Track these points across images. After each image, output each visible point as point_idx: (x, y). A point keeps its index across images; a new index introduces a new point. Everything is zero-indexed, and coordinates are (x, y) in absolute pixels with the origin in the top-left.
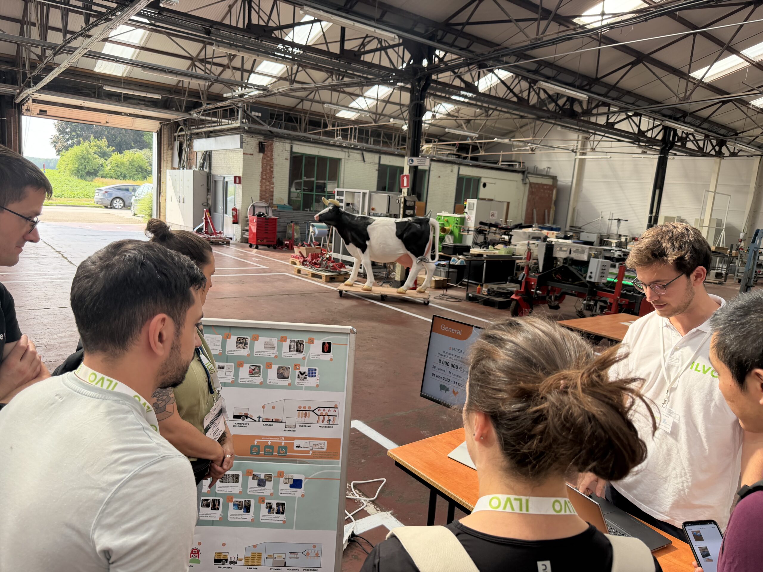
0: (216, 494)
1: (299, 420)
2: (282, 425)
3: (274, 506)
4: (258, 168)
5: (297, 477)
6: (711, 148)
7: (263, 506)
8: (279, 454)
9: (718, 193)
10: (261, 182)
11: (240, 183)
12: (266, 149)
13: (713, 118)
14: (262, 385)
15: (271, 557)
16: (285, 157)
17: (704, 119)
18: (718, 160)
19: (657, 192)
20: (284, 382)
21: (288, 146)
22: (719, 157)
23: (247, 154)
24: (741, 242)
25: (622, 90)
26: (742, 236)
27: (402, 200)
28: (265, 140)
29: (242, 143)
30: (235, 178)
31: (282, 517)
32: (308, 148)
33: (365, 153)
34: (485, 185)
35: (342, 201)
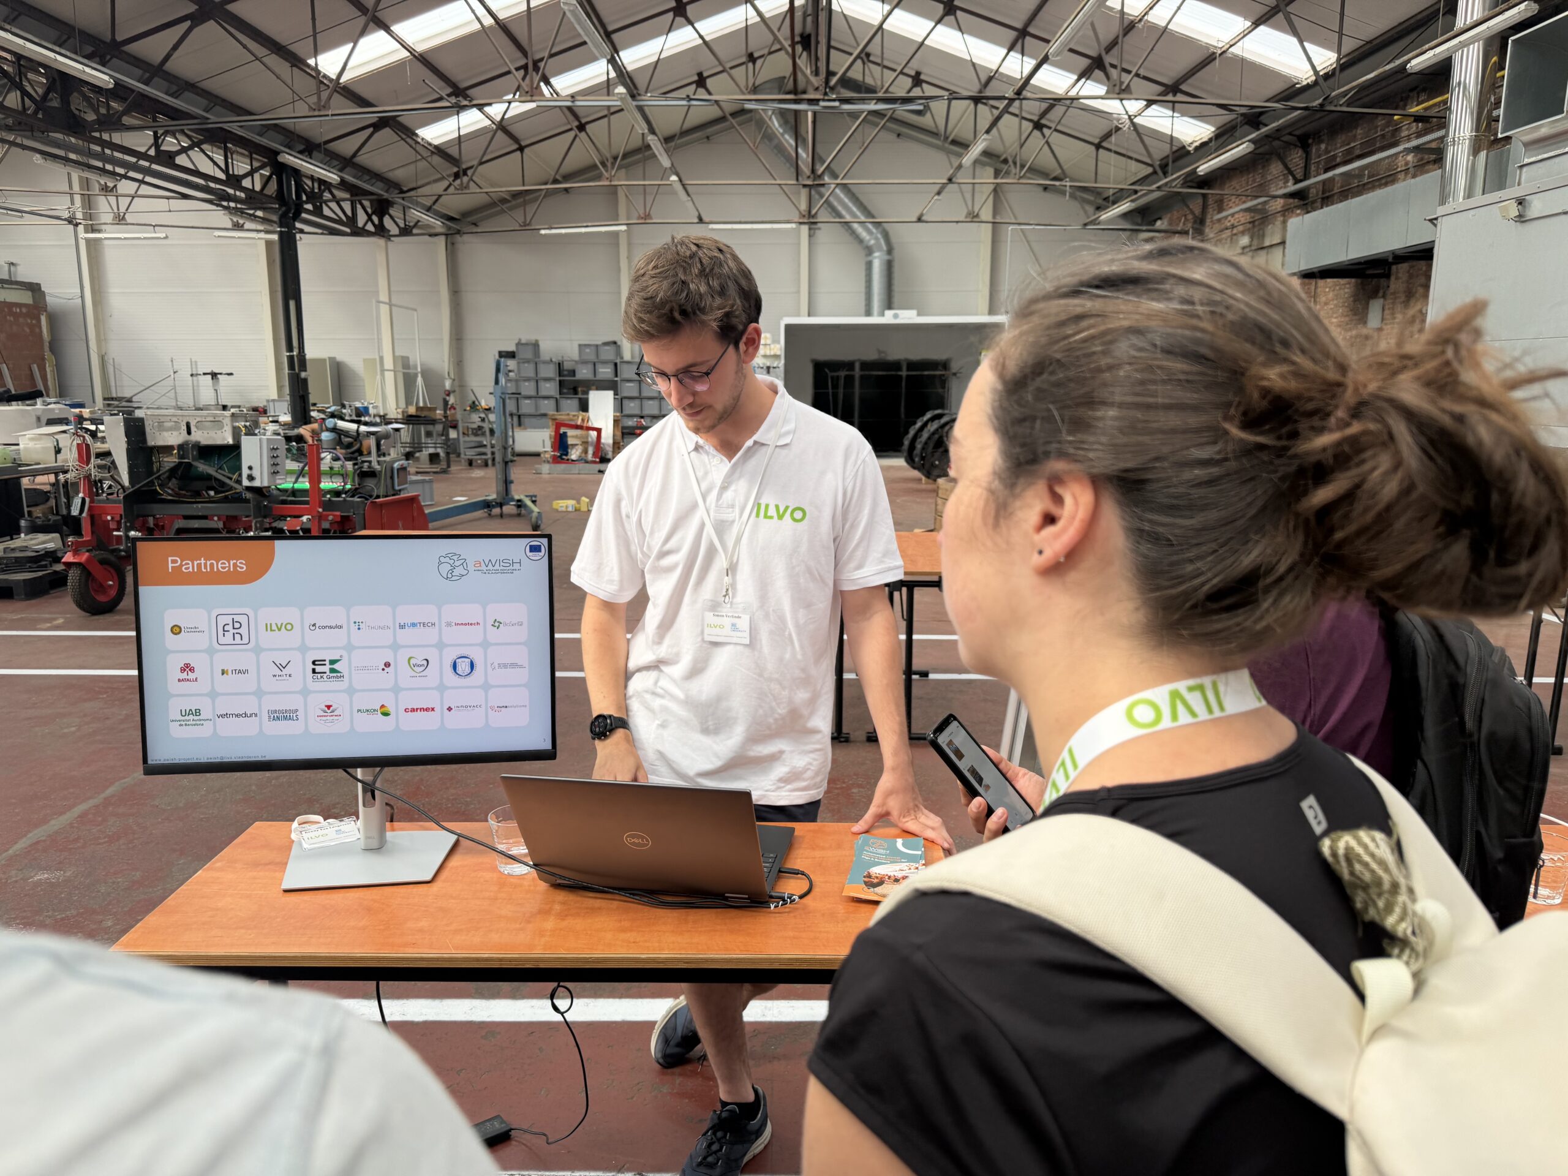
6: (365, 217)
9: (395, 306)
13: (363, 159)
17: (345, 159)
18: (381, 242)
22: (383, 236)
24: (448, 395)
25: (175, 77)
26: (448, 385)
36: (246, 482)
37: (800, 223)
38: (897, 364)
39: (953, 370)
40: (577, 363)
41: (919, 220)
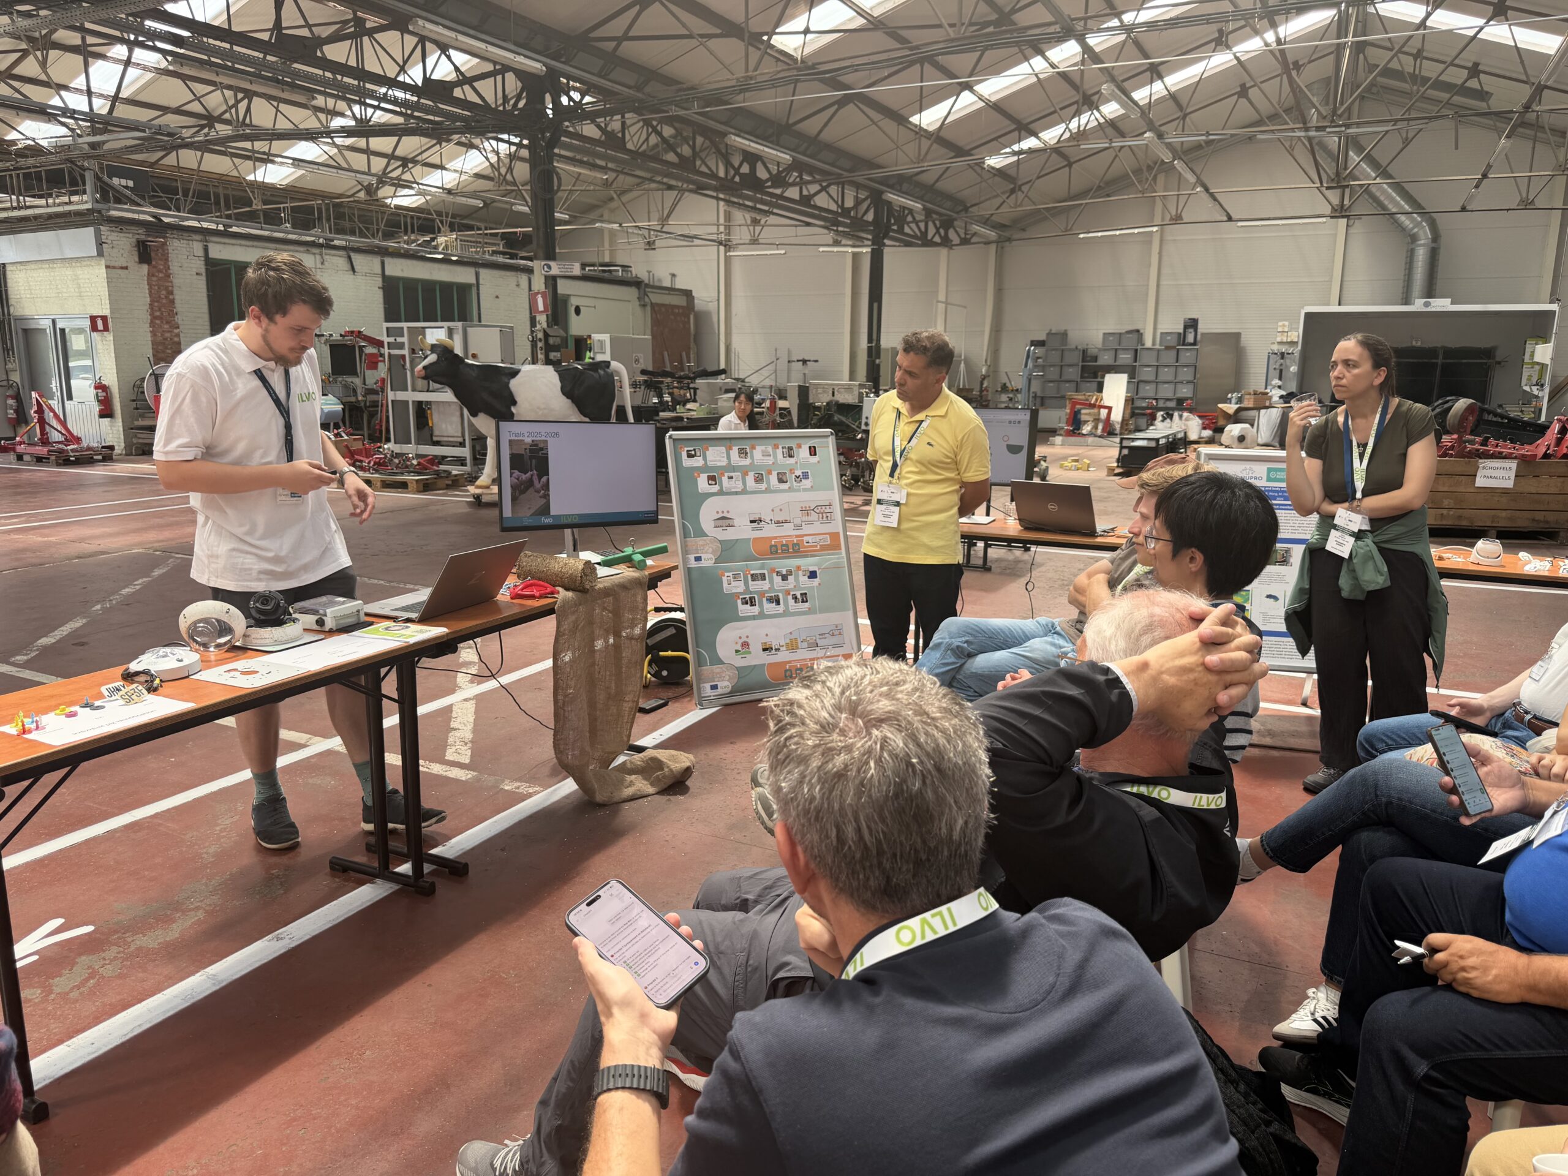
0: (751, 593)
1: (804, 519)
2: (791, 525)
3: (799, 596)
4: (141, 297)
5: (812, 569)
6: (935, 231)
7: (790, 597)
8: (795, 551)
9: (950, 304)
10: (152, 324)
11: (106, 328)
12: (153, 254)
13: (939, 185)
14: (768, 490)
15: (803, 641)
16: (195, 271)
17: (926, 186)
18: (944, 252)
19: (875, 305)
20: (785, 486)
21: (197, 248)
22: (947, 246)
23: (114, 267)
24: (984, 379)
26: (984, 372)
27: (540, 335)
28: (149, 235)
29: (100, 244)
30: (93, 319)
31: (807, 605)
32: (239, 249)
33: (352, 255)
34: (578, 311)
35: (401, 346)
36: (863, 427)
37: (1332, 217)
38: (1433, 352)
39: (1498, 359)
40: (1100, 350)
41: (1463, 209)
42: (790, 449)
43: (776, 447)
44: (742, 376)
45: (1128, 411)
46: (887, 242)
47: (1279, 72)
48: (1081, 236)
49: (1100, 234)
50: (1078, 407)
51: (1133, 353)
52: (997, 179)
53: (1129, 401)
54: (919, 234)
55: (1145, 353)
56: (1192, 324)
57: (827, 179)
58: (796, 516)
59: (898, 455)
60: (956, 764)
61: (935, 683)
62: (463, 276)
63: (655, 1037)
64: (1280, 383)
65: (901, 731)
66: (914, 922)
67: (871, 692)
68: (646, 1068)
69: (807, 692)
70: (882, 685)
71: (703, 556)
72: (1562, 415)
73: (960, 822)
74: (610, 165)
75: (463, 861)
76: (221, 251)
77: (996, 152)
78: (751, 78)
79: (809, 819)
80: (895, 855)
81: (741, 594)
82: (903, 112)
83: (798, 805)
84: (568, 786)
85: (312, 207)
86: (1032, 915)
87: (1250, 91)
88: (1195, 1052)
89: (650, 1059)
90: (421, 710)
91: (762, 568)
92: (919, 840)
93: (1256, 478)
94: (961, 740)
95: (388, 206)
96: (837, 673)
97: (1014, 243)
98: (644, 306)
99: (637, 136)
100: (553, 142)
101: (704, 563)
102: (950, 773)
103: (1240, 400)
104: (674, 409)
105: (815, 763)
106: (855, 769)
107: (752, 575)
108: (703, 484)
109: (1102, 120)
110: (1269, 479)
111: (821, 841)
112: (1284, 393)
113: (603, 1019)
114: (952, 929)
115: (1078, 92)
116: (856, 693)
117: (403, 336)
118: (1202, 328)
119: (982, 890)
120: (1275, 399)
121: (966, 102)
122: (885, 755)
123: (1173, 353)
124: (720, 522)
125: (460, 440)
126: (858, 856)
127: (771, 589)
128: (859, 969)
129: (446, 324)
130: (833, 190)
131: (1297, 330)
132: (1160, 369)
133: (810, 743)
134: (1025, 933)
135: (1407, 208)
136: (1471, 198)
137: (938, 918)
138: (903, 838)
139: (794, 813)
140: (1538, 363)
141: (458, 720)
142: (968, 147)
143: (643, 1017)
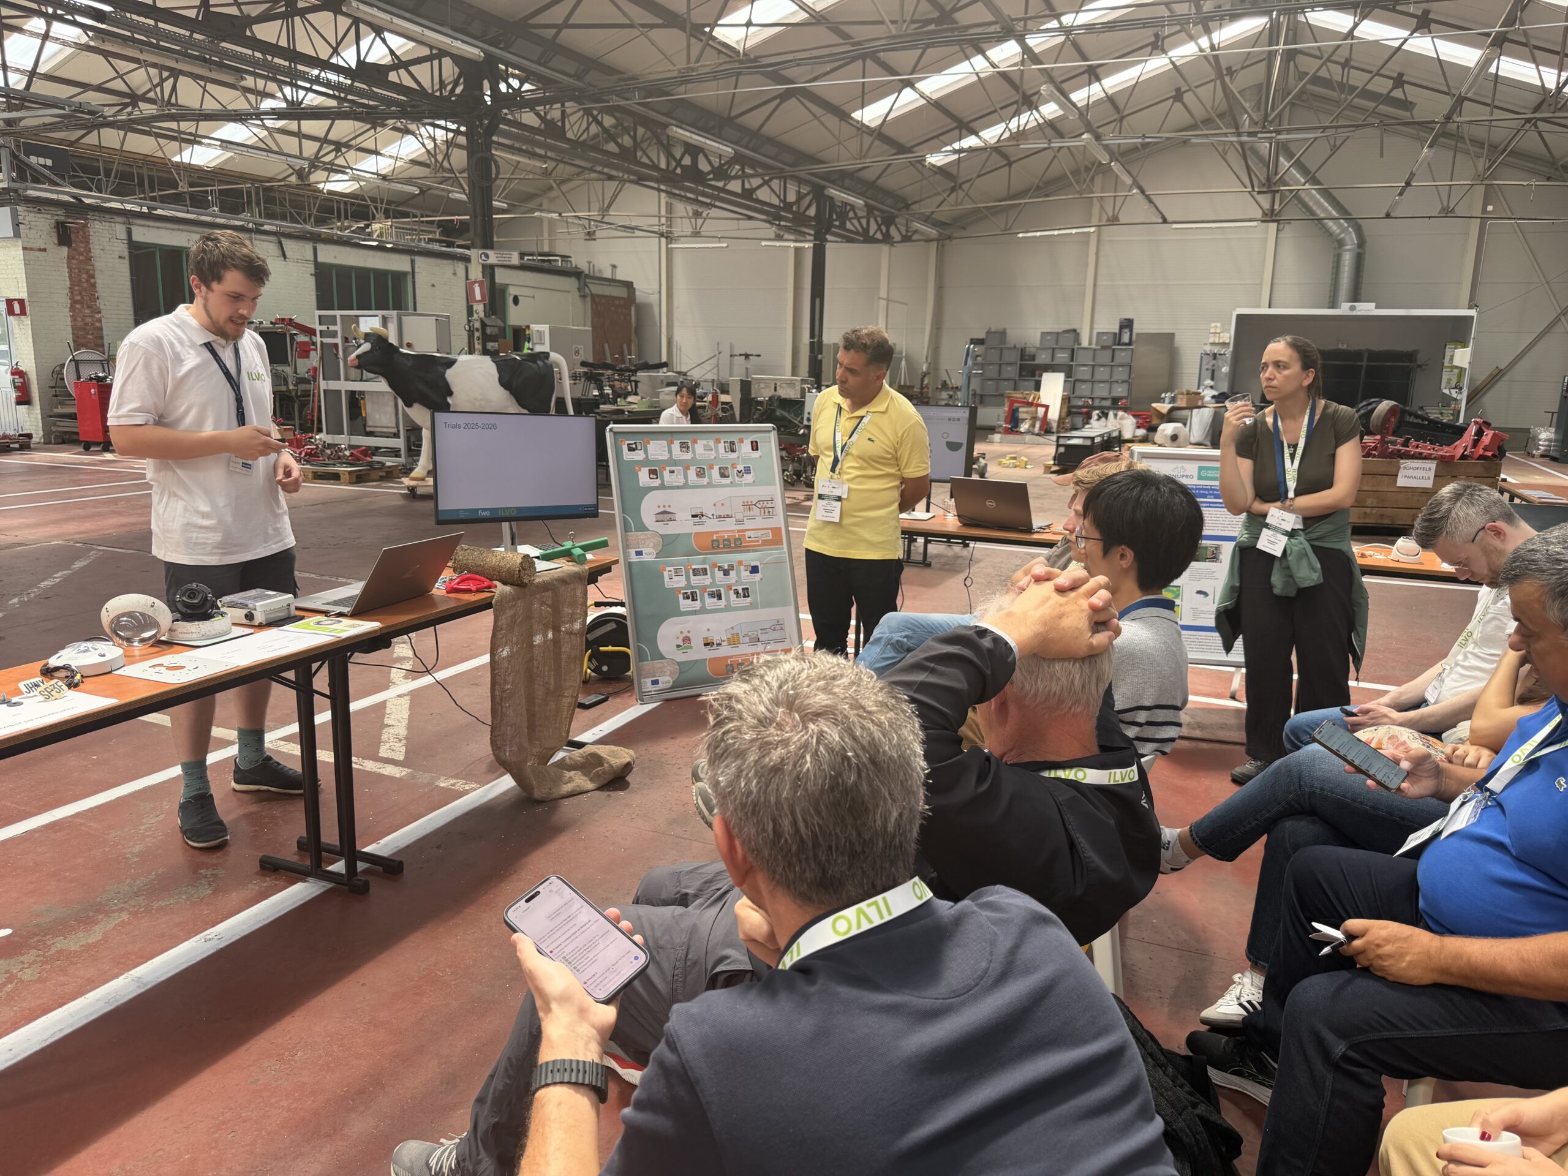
0: (692, 587)
1: (746, 513)
2: (733, 520)
3: (741, 591)
4: (61, 280)
5: (754, 564)
6: (876, 228)
7: (732, 592)
8: (736, 546)
9: (891, 301)
10: (72, 308)
11: (23, 312)
13: (881, 181)
14: (710, 485)
15: (745, 636)
16: (117, 253)
17: (868, 183)
18: (885, 248)
20: (726, 481)
22: (888, 242)
23: (32, 250)
24: (924, 376)
26: (925, 368)
27: (477, 325)
28: (69, 217)
29: (16, 225)
30: (10, 302)
31: (748, 600)
32: (164, 232)
33: (283, 240)
34: (516, 301)
35: (334, 334)
36: (805, 423)
37: (1263, 221)
38: (1357, 355)
39: (1419, 363)
40: (1038, 349)
41: (1388, 216)
42: (732, 443)
43: (718, 441)
44: (684, 370)
45: (1065, 410)
46: (829, 237)
47: (1213, 77)
48: (1020, 235)
49: (1038, 234)
50: (1016, 405)
51: (1069, 352)
52: (938, 177)
53: (1066, 400)
54: (860, 230)
55: (1081, 352)
56: (1127, 324)
57: (769, 173)
58: (739, 511)
59: (839, 450)
60: (891, 757)
61: (872, 677)
62: (399, 264)
63: (595, 1032)
64: (1212, 383)
65: (837, 725)
66: (850, 912)
67: (809, 686)
68: (584, 1062)
69: (746, 687)
70: (819, 679)
71: (645, 551)
72: (1479, 417)
73: (895, 814)
74: (549, 154)
75: (398, 859)
76: (145, 234)
77: (937, 150)
78: (693, 70)
79: (746, 813)
80: (830, 847)
81: (683, 588)
82: (845, 108)
83: (735, 799)
84: (507, 782)
85: (241, 191)
86: (965, 903)
87: (1185, 95)
88: (1123, 1033)
89: (589, 1054)
90: (354, 706)
91: (704, 562)
92: (854, 833)
93: (1187, 476)
94: (896, 733)
95: (321, 191)
96: (775, 667)
97: (954, 241)
98: (584, 297)
99: (576, 126)
100: (492, 130)
101: (645, 558)
102: (885, 766)
103: (1173, 400)
104: (615, 402)
105: (752, 758)
106: (791, 763)
107: (694, 570)
108: (644, 477)
109: (1041, 121)
110: (1200, 478)
111: (758, 834)
112: (1215, 393)
113: (541, 1014)
114: (887, 918)
115: (1017, 91)
116: (794, 688)
117: (335, 324)
118: (1137, 328)
119: (916, 879)
120: (1208, 399)
121: (907, 100)
122: (821, 748)
123: (1109, 353)
124: (661, 517)
125: (395, 430)
126: (794, 848)
127: (713, 584)
128: (796, 959)
129: (380, 313)
130: (776, 184)
131: (1229, 331)
132: (1096, 369)
133: (747, 737)
134: (958, 920)
135: (1335, 214)
136: (1395, 205)
137: (874, 907)
138: (838, 830)
139: (731, 807)
140: (1457, 367)
141: (393, 716)
142: (909, 145)
143: (582, 1012)
